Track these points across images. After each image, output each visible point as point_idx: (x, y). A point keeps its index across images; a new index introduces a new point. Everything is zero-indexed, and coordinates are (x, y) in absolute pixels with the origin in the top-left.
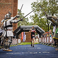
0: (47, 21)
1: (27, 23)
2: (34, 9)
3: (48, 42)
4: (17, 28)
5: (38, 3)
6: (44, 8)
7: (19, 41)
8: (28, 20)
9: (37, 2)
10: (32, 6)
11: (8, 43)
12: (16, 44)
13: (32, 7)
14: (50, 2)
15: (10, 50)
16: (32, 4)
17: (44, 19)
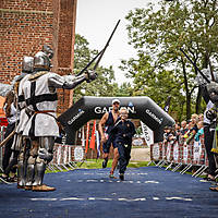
0: (186, 82)
1: (110, 88)
2: (135, 34)
3: (185, 159)
4: (71, 104)
5: (150, 13)
6: (173, 31)
7: (79, 152)
8: (112, 77)
9: (146, 8)
10: (130, 23)
11: (38, 160)
12: (67, 166)
13: (129, 28)
14: (196, 8)
15: (44, 188)
16: (131, 15)
17: (171, 72)
